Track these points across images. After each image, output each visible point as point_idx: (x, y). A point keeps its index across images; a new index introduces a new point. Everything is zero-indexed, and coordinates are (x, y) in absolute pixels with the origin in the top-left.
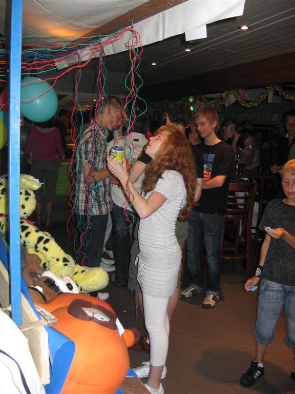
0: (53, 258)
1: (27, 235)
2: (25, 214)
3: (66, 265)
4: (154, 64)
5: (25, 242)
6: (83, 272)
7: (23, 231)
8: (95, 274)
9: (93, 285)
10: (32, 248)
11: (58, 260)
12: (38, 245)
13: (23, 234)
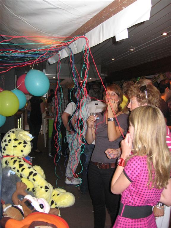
0: (39, 186)
1: (23, 170)
2: (23, 155)
3: (46, 191)
4: (113, 59)
5: (21, 175)
6: (58, 195)
7: (20, 167)
8: (65, 198)
9: (63, 205)
10: (26, 178)
11: (42, 187)
12: (29, 177)
13: (20, 170)
